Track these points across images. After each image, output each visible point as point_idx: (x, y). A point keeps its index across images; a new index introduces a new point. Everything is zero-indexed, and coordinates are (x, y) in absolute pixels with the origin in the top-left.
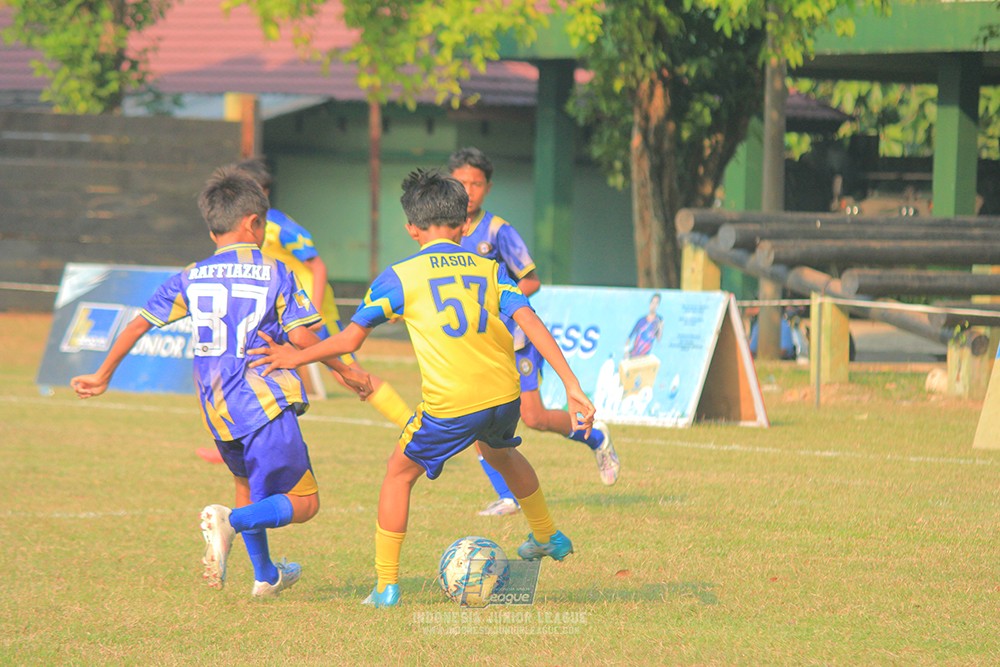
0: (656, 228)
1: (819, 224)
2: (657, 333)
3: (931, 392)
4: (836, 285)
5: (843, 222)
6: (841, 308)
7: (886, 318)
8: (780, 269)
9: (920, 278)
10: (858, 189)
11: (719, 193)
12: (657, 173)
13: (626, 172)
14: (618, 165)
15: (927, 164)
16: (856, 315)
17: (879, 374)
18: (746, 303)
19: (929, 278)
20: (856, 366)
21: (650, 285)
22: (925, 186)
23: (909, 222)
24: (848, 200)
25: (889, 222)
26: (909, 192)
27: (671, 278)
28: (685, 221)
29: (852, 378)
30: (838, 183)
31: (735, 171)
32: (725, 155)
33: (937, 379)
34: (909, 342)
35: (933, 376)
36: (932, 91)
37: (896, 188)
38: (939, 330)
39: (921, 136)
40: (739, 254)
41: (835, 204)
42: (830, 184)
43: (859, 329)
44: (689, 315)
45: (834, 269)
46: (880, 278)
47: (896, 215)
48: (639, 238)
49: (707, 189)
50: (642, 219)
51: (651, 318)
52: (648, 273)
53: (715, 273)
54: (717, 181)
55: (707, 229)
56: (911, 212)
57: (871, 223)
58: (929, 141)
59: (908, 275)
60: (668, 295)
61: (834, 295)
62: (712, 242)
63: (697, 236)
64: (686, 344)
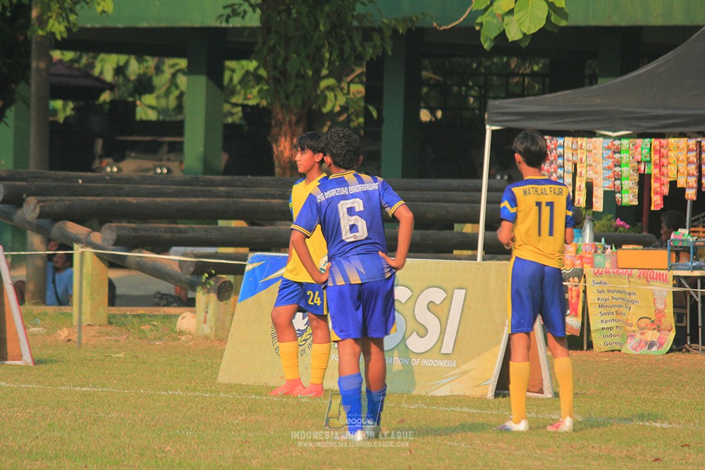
1: (80, 181)
3: (181, 333)
4: (96, 237)
5: (102, 180)
6: (100, 256)
7: (142, 267)
8: (44, 222)
9: (172, 231)
10: (118, 152)
15: (177, 128)
16: (114, 263)
17: (134, 316)
19: (180, 231)
20: (115, 310)
22: (177, 148)
23: (162, 180)
24: (109, 160)
25: (144, 180)
26: (163, 153)
29: (110, 320)
30: (99, 145)
33: (187, 320)
35: (184, 318)
36: (183, 63)
37: (150, 150)
38: (188, 277)
39: (172, 102)
40: (7, 208)
41: (96, 164)
42: (92, 145)
43: (119, 276)
45: (95, 222)
46: (135, 230)
47: (151, 173)
56: (165, 171)
57: (128, 180)
58: (179, 108)
61: (94, 246)
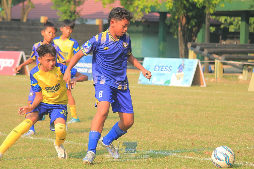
0: (183, 46)
1: (217, 45)
2: (184, 68)
3: (239, 80)
4: (220, 58)
5: (222, 45)
6: (221, 62)
7: (230, 64)
8: (209, 55)
10: (225, 39)
11: (196, 39)
12: (184, 35)
13: (177, 35)
14: (176, 33)
15: (238, 33)
16: (224, 64)
17: (229, 76)
18: (202, 62)
20: (225, 74)
21: (182, 58)
22: (238, 38)
23: (235, 45)
24: (223, 41)
25: (231, 45)
26: (235, 39)
27: (186, 56)
28: (189, 45)
29: (223, 77)
30: (221, 37)
31: (200, 35)
32: (198, 31)
33: (241, 77)
34: (235, 69)
36: (240, 18)
37: (232, 38)
38: (241, 67)
39: (238, 27)
40: (200, 52)
41: (220, 41)
42: (219, 37)
43: (225, 67)
44: (190, 64)
45: (220, 55)
46: (229, 56)
48: (180, 48)
49: (194, 38)
50: (181, 45)
51: (182, 65)
52: (182, 55)
53: (195, 55)
54: (196, 36)
55: (194, 46)
56: (236, 43)
57: (227, 45)
58: (239, 29)
59: (235, 56)
60: (186, 60)
61: (220, 60)
62: (195, 49)
63: (192, 48)
64: (190, 70)
